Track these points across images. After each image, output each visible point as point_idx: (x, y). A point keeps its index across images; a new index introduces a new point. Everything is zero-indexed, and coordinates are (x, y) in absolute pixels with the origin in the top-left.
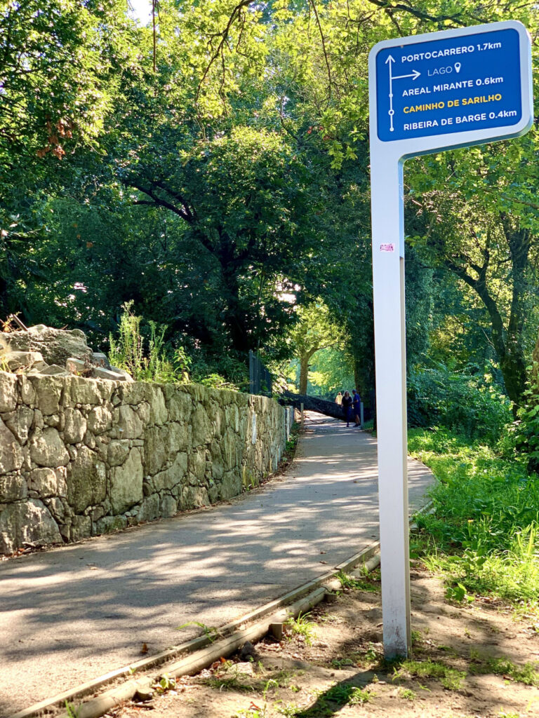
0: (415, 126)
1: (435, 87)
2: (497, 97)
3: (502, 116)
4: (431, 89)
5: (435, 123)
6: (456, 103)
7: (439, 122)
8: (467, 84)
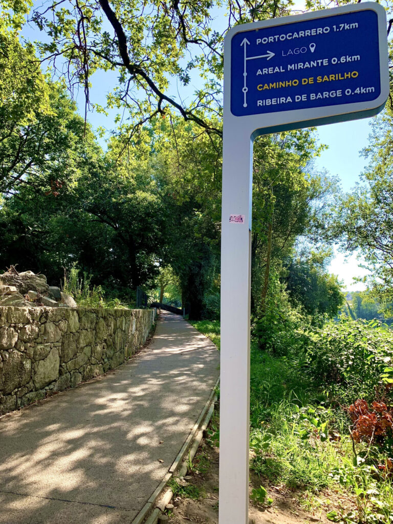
0: (268, 102)
1: (289, 66)
2: (354, 74)
3: (359, 92)
4: (285, 68)
5: (289, 99)
6: (311, 81)
7: (293, 99)
8: (322, 63)
